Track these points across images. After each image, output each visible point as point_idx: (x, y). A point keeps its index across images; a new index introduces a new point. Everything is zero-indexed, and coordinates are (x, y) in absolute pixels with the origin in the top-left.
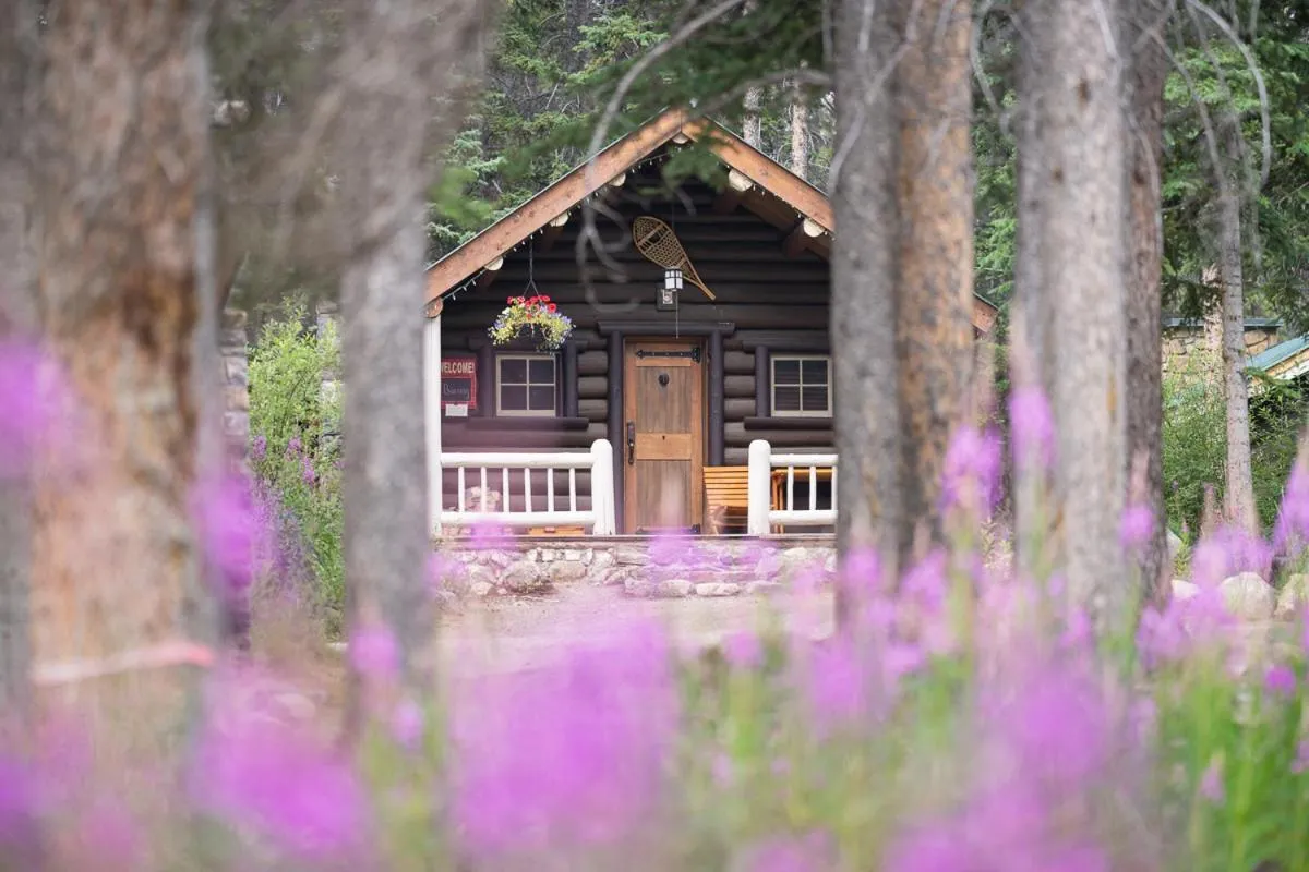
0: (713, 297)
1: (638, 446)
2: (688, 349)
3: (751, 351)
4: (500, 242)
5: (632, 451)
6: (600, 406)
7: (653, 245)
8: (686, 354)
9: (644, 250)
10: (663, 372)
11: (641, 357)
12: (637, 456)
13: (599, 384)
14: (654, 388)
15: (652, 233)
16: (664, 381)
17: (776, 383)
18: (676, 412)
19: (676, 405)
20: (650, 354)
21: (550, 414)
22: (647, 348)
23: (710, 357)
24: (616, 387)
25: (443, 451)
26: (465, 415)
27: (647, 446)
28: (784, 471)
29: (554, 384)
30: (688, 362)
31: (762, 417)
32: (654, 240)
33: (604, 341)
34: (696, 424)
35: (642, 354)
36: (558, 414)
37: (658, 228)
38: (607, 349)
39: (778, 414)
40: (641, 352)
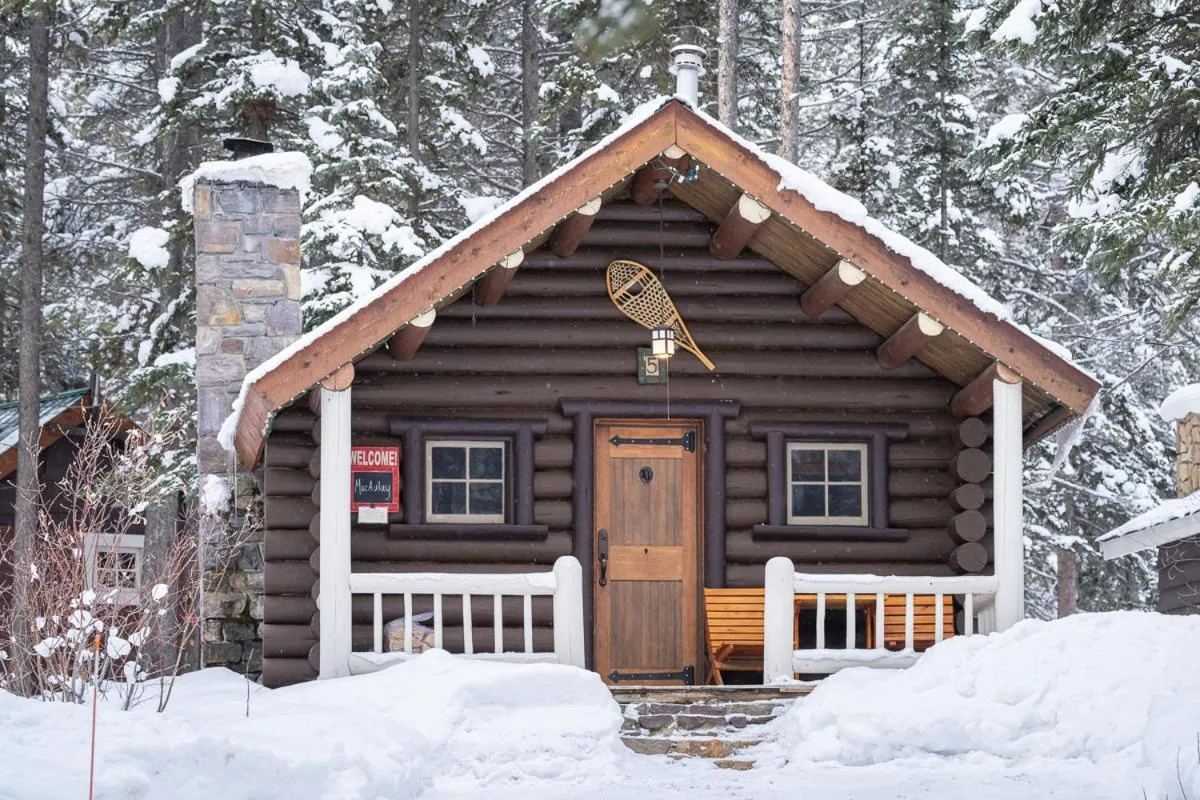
0: (711, 367)
1: (613, 562)
2: (677, 434)
3: (763, 439)
4: (431, 289)
5: (603, 571)
6: (560, 512)
7: (633, 298)
8: (674, 442)
9: (621, 304)
10: (645, 464)
11: (616, 444)
12: (611, 575)
13: (561, 483)
14: (633, 488)
15: (631, 284)
16: (646, 475)
17: (793, 480)
18: (662, 518)
19: (663, 510)
20: (628, 441)
21: (497, 519)
22: (625, 433)
23: (708, 445)
24: (583, 487)
25: (354, 570)
26: (384, 520)
27: (623, 562)
29: (502, 481)
30: (678, 451)
31: (775, 527)
32: (634, 292)
33: (567, 425)
34: (689, 532)
35: (617, 441)
36: (507, 521)
37: (641, 275)
38: (572, 436)
39: (794, 521)
40: (616, 438)
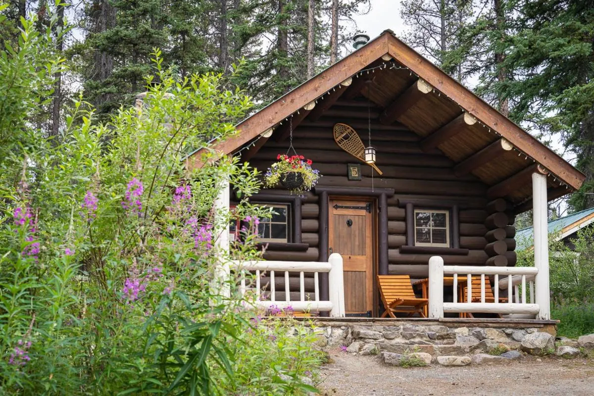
0: (381, 173)
2: (363, 205)
3: (403, 206)
4: (271, 118)
6: (314, 237)
7: (345, 141)
8: (362, 208)
9: (340, 143)
10: (349, 218)
11: (336, 209)
13: (314, 224)
14: (344, 228)
15: (344, 134)
16: (349, 223)
17: (417, 226)
18: (357, 243)
19: (357, 239)
20: (342, 207)
21: (284, 241)
22: (340, 204)
23: (380, 209)
24: (324, 226)
28: (451, 278)
29: (286, 223)
30: (363, 212)
31: (410, 246)
32: (346, 138)
33: (316, 198)
34: (369, 250)
35: (336, 207)
36: (289, 241)
37: (349, 131)
38: (319, 203)
39: (418, 245)
40: (336, 205)
